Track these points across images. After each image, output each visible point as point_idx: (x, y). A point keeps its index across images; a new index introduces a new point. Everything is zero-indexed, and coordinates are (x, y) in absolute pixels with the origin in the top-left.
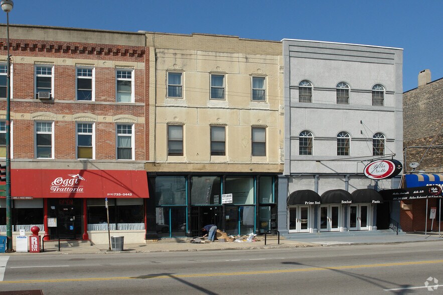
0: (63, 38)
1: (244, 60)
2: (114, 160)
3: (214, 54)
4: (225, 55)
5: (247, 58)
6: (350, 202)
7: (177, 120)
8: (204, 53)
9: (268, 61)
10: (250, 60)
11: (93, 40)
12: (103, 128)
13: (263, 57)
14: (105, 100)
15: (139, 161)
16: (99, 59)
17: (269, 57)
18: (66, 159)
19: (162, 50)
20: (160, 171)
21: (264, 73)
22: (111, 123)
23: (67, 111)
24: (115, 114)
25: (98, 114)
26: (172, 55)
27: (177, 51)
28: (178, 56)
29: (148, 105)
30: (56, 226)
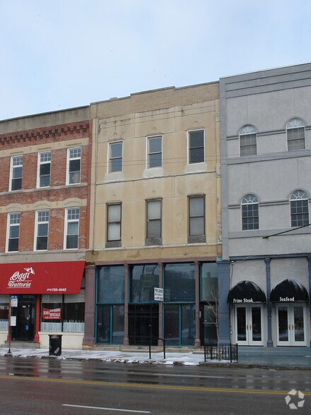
1: (180, 113)
2: (61, 250)
3: (150, 113)
4: (162, 111)
5: (182, 111)
6: (293, 299)
8: (142, 115)
9: (205, 110)
10: (186, 113)
12: (55, 215)
13: (200, 105)
14: (57, 185)
15: (81, 250)
16: (55, 140)
17: (206, 104)
18: (26, 251)
19: (104, 120)
20: (99, 260)
21: (201, 125)
22: (61, 209)
23: (29, 200)
24: (65, 199)
25: (52, 200)
26: (112, 124)
27: (117, 119)
28: (118, 123)
29: (90, 184)
30: (15, 325)
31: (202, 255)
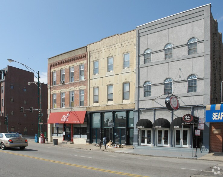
0: (66, 57)
2: (78, 107)
3: (109, 47)
4: (113, 46)
5: (121, 45)
6: (160, 127)
7: (96, 85)
8: (106, 48)
9: (130, 43)
10: (123, 45)
11: (73, 55)
12: (76, 93)
13: (128, 41)
14: (77, 80)
15: (85, 107)
16: (75, 62)
17: (130, 41)
18: (67, 107)
19: (92, 52)
20: (91, 110)
22: (78, 90)
23: (67, 87)
24: (79, 86)
25: (75, 87)
26: (95, 53)
27: (97, 51)
28: (97, 53)
29: (87, 80)
30: (65, 135)
31: (129, 108)
